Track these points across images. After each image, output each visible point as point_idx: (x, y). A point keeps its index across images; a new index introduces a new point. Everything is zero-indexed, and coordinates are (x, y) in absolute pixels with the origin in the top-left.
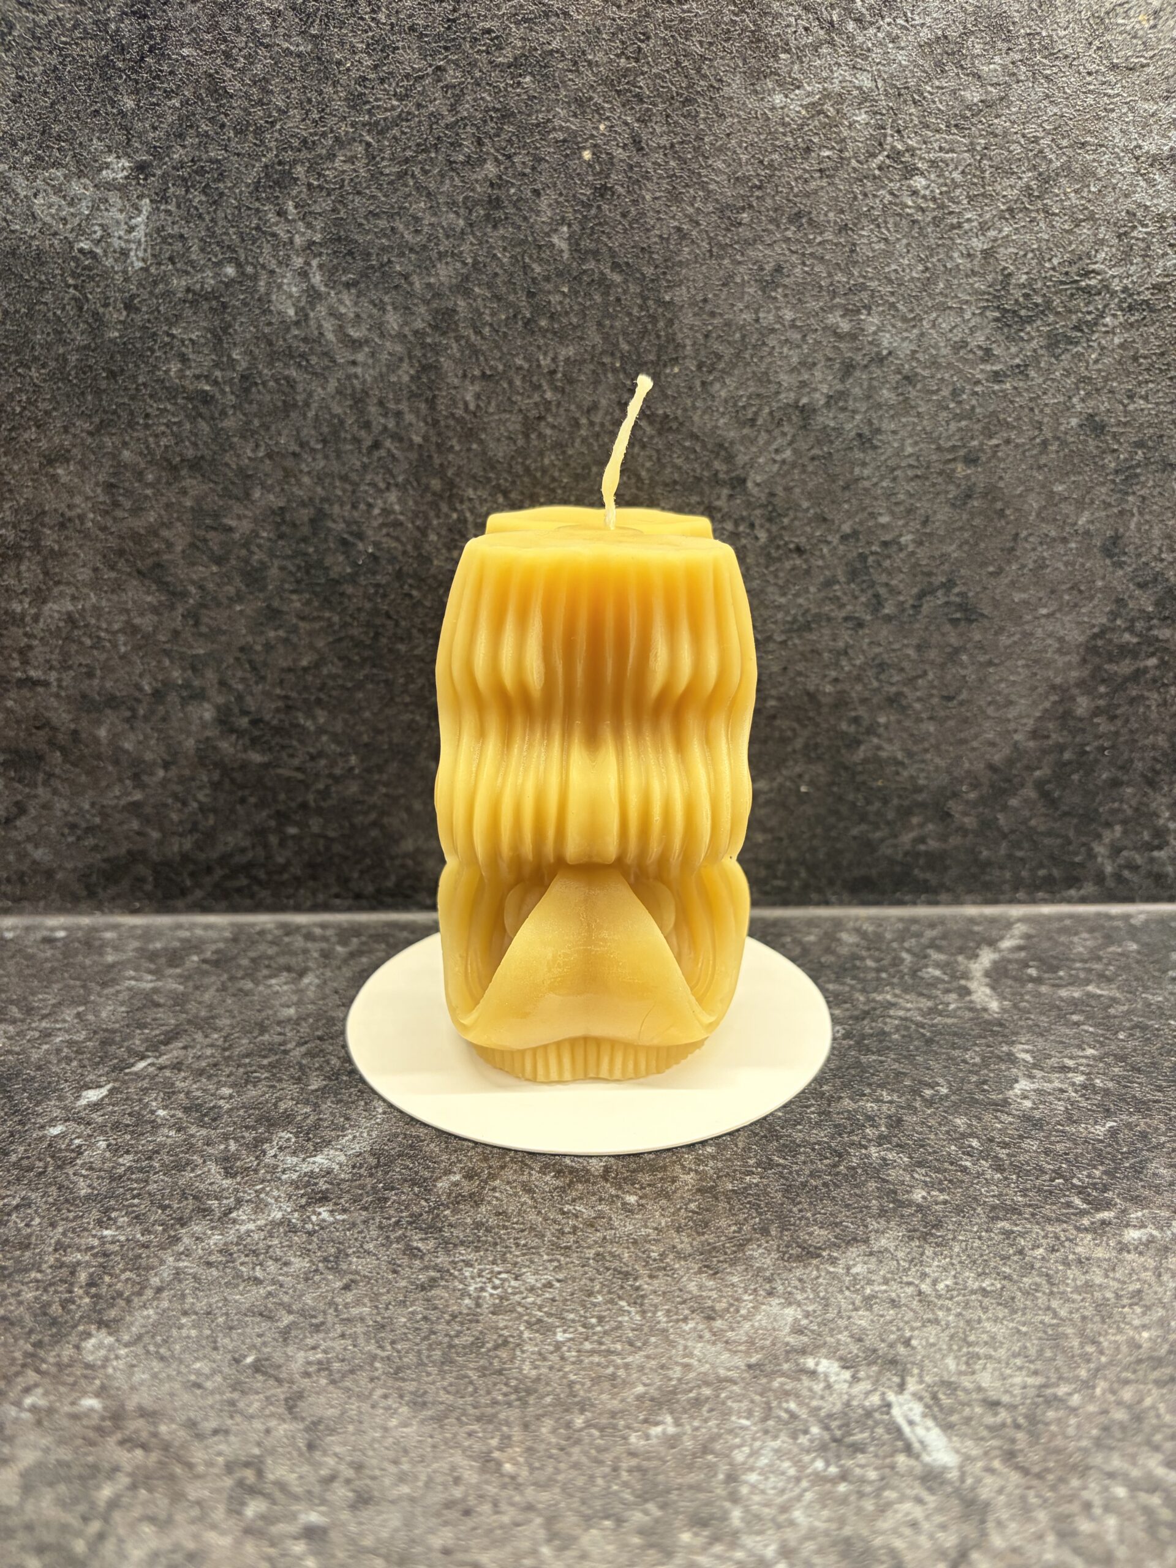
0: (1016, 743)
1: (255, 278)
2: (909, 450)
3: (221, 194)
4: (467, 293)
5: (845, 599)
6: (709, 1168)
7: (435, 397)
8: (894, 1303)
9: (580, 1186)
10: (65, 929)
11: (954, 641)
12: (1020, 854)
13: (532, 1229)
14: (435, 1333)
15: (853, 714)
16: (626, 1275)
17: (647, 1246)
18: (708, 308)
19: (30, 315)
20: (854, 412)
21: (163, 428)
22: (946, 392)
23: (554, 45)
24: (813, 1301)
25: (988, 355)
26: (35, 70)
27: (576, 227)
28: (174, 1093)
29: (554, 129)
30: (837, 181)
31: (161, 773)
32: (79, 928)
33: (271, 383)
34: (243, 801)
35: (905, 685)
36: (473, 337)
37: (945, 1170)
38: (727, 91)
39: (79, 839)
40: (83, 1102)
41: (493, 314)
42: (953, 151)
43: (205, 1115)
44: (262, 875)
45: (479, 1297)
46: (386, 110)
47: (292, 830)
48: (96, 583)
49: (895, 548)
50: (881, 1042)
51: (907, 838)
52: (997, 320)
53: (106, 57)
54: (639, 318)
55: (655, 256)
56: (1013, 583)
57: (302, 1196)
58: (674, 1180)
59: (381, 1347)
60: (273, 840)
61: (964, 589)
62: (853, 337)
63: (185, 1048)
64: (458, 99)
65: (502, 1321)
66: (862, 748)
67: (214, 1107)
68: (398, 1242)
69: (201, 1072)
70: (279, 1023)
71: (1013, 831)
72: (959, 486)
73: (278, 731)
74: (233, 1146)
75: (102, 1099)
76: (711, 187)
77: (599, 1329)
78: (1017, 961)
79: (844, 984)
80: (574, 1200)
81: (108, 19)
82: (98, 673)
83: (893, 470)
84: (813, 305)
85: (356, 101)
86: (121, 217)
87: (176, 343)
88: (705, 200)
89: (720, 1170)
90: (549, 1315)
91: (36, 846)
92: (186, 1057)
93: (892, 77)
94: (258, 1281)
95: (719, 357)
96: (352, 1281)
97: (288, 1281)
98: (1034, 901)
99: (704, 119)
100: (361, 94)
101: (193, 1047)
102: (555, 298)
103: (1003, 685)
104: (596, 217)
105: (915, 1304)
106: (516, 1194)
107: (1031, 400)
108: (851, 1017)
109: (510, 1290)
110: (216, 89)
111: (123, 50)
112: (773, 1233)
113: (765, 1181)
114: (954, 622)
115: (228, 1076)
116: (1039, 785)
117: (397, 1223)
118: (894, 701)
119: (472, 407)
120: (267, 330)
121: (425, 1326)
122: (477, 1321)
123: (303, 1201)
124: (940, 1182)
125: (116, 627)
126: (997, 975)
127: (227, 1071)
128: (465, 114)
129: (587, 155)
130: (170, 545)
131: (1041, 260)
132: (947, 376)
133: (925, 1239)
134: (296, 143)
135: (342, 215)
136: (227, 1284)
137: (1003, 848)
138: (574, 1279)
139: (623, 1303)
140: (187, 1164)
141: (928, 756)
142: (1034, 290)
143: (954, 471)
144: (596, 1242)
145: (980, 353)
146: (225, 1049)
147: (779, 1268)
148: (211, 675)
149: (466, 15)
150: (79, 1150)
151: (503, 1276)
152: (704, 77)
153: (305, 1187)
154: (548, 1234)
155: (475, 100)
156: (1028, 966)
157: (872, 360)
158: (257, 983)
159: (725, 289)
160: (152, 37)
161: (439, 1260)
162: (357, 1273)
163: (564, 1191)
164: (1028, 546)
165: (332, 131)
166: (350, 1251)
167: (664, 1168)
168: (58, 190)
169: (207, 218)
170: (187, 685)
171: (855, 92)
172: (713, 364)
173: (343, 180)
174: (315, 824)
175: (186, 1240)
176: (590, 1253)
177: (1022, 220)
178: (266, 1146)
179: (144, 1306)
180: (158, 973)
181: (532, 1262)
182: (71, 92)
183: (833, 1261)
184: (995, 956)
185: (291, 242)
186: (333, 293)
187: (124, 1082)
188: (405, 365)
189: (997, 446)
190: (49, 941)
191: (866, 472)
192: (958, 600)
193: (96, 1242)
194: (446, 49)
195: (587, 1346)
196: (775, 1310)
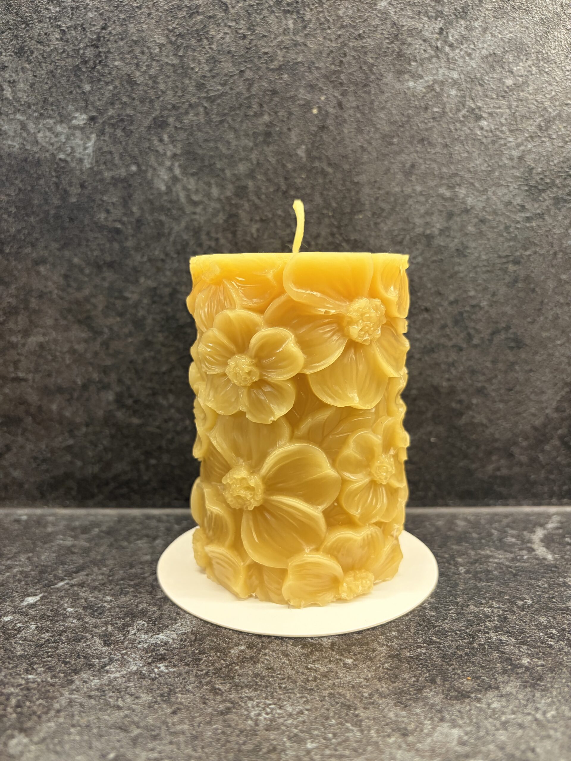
0: (547, 414)
1: (146, 171)
2: (484, 257)
3: (132, 132)
4: (253, 178)
5: (452, 336)
6: (395, 643)
7: (236, 231)
8: (521, 726)
9: (317, 654)
10: (26, 515)
11: (511, 358)
12: (552, 477)
13: (289, 678)
14: (229, 742)
15: (458, 398)
16: (349, 707)
17: (361, 689)
18: (377, 185)
19: (32, 191)
20: (454, 237)
21: (95, 247)
22: (502, 227)
23: (299, 59)
24: (469, 725)
25: (523, 208)
26: (42, 72)
27: (309, 146)
28: (78, 599)
29: (299, 100)
30: (442, 123)
31: (84, 429)
32: (35, 515)
33: (152, 224)
34: (127, 445)
35: (485, 381)
36: (257, 201)
37: (539, 647)
38: (385, 80)
39: (38, 465)
40: (25, 603)
41: (267, 188)
42: (500, 108)
43: (95, 611)
44: (135, 486)
45: (257, 720)
46: (215, 91)
47: (153, 461)
48: (55, 327)
49: (477, 309)
50: (487, 575)
51: (490, 468)
52: (527, 191)
53: (77, 66)
54: (341, 191)
55: (350, 160)
56: (542, 328)
57: (150, 657)
58: (374, 650)
59: (195, 750)
60: (142, 467)
61: (515, 330)
62: (452, 200)
63: (87, 575)
64: (251, 85)
65: (272, 735)
66: (464, 417)
67: (101, 607)
68: (207, 685)
69: (95, 588)
70: (141, 563)
71: (547, 464)
72: (510, 276)
73: (148, 406)
74: (110, 628)
75: (36, 602)
76: (379, 126)
77: (334, 741)
78: (558, 535)
79: (462, 545)
80: (314, 661)
81: (80, 49)
82: (54, 374)
83: (475, 267)
84: (432, 183)
85: (200, 87)
86: (81, 143)
87: (105, 204)
88: (375, 132)
89: (402, 645)
90: (302, 731)
91: (15, 469)
92: (87, 580)
93: (468, 73)
94: (119, 708)
95: (383, 210)
96: (178, 709)
97: (138, 708)
98: (561, 504)
99: (374, 94)
100: (203, 84)
101: (91, 575)
102: (298, 181)
103: (538, 383)
104: (320, 141)
105: (534, 726)
106: (278, 657)
107: (547, 231)
108: (468, 563)
109: (276, 716)
110: (131, 81)
111: (85, 62)
112: (439, 682)
113: (430, 652)
114: (511, 348)
115: (111, 590)
116: (561, 438)
117: (208, 672)
118: (480, 391)
119: (255, 236)
120: (151, 197)
121: (223, 737)
122: (256, 735)
123: (150, 660)
124: (537, 654)
125: (65, 350)
126: (548, 541)
127: (110, 588)
128: (254, 93)
129: (315, 111)
130: (95, 306)
131: (548, 161)
132: (501, 219)
133: (534, 687)
134: (169, 107)
135: (191, 141)
136: (100, 709)
137: (543, 474)
138: (316, 709)
139: (348, 725)
140: (82, 638)
141: (499, 421)
142: (545, 176)
143: (507, 268)
144: (329, 686)
145: (519, 208)
146: (109, 576)
147: (445, 704)
148: (113, 376)
149: (256, 46)
150: (19, 630)
151: (272, 706)
152: (374, 74)
153: (152, 652)
154: (299, 681)
155: (259, 86)
156: (564, 537)
157: (462, 212)
158: (130, 542)
159: (385, 176)
160: (101, 56)
161: (232, 696)
162: (181, 703)
163: (308, 656)
164: (549, 308)
165: (188, 101)
166: (177, 690)
167: (367, 643)
168: (50, 130)
169: (124, 143)
170: (100, 381)
171: (450, 81)
172: (380, 214)
173: (192, 125)
174: (165, 458)
175: (77, 682)
176: (326, 693)
177: (537, 141)
178: (130, 628)
179: (49, 721)
180: (75, 537)
181: (290, 698)
182: (59, 82)
183: (479, 700)
184: (545, 532)
185: (165, 154)
186: (185, 179)
187: (50, 593)
188: (221, 215)
189: (530, 255)
190: (18, 521)
191: (461, 268)
192: (512, 336)
193: (23, 682)
194: (246, 62)
195: (327, 752)
196: (446, 730)
